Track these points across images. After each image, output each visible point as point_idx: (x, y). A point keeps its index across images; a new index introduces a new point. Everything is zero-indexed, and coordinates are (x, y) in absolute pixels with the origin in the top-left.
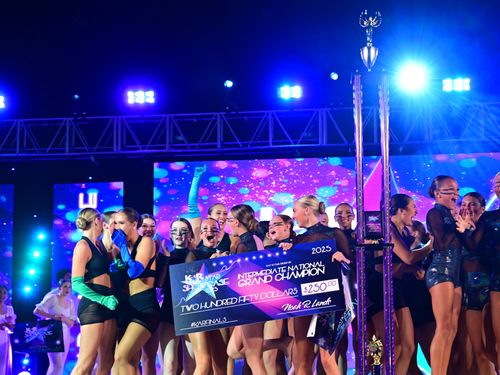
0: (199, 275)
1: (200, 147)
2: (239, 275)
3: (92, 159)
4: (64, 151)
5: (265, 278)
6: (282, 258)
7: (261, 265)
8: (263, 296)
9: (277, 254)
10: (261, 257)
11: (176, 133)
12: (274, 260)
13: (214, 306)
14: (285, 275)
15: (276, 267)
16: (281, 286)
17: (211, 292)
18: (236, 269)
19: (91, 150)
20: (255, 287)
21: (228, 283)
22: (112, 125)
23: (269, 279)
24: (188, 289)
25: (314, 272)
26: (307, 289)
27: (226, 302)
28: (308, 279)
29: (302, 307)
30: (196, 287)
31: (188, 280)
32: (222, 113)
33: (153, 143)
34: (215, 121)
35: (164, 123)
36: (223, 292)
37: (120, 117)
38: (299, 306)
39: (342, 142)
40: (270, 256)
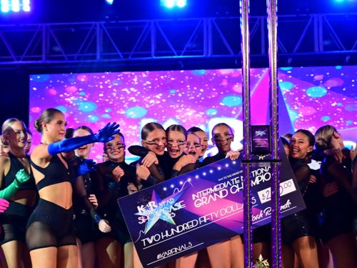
0: (152, 204)
2: (194, 196)
5: (221, 192)
6: (233, 169)
7: (213, 180)
9: (227, 165)
10: (211, 171)
12: (225, 172)
13: (176, 233)
14: (240, 186)
15: (229, 179)
18: (189, 190)
21: (184, 206)
24: (144, 221)
25: (268, 177)
40: (219, 168)
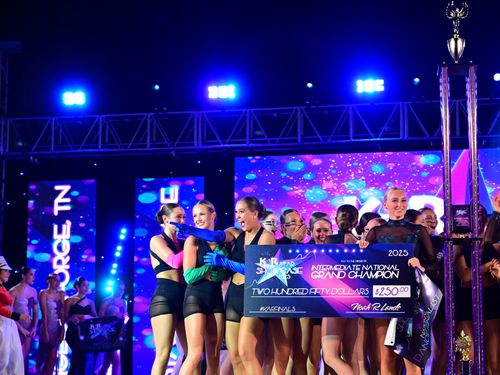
0: (274, 260)
1: (281, 142)
2: (313, 267)
3: (173, 153)
4: (145, 146)
5: (339, 273)
6: (358, 256)
7: (336, 259)
8: (335, 291)
9: (354, 251)
10: (337, 251)
11: (256, 128)
12: (350, 256)
13: (284, 294)
14: (359, 273)
15: (351, 264)
16: (354, 284)
17: (284, 279)
18: (311, 260)
19: (172, 145)
20: (328, 281)
21: (301, 273)
22: (193, 120)
23: (342, 275)
24: (261, 272)
25: (388, 274)
26: (379, 291)
27: (297, 292)
28: (381, 281)
29: (371, 308)
30: (269, 271)
31: (262, 263)
32: (303, 108)
33: (233, 138)
34: (295, 115)
35: (244, 118)
36: (295, 281)
37: (200, 112)
38: (369, 307)
39: (424, 135)
40: (346, 251)
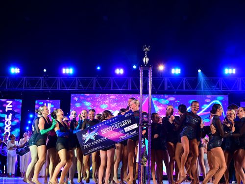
0: (87, 134)
2: (102, 130)
6: (115, 121)
8: (112, 135)
10: (108, 122)
12: (113, 122)
13: (95, 143)
17: (93, 138)
20: (108, 133)
23: (112, 129)
24: (84, 139)
25: (127, 123)
26: (127, 129)
27: (99, 141)
28: (126, 126)
30: (87, 138)
31: (84, 136)
38: (125, 136)
